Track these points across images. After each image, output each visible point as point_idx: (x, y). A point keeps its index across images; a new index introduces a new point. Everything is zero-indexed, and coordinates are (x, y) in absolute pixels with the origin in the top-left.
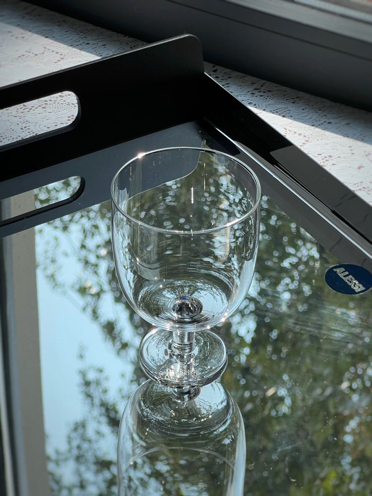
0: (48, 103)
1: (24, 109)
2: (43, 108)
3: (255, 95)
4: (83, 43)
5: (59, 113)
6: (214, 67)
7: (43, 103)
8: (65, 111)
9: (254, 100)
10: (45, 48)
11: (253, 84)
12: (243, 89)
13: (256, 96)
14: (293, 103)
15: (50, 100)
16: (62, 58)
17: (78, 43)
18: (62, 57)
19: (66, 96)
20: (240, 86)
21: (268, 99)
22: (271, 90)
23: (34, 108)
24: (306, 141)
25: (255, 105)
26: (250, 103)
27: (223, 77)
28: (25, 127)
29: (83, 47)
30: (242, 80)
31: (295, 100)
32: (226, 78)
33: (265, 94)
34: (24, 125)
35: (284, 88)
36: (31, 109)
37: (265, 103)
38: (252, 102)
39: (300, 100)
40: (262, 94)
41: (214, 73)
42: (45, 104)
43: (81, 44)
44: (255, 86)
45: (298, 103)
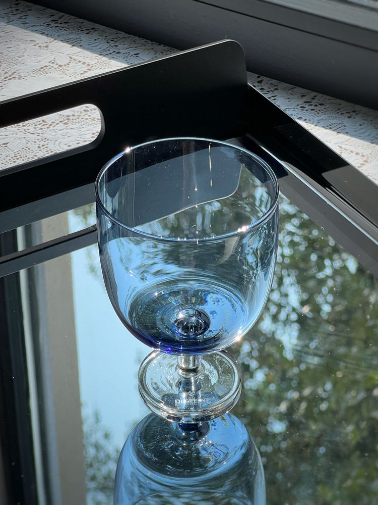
0: (71, 118)
1: (43, 125)
2: (65, 123)
3: (305, 109)
4: (114, 52)
5: (82, 130)
6: (259, 77)
7: (65, 118)
8: (89, 127)
9: (305, 114)
10: (71, 58)
11: (303, 96)
12: (292, 102)
13: (307, 110)
14: (349, 117)
15: (73, 115)
16: (88, 69)
17: (108, 52)
18: (89, 67)
19: (91, 110)
20: (289, 99)
21: (320, 114)
22: (323, 103)
23: (54, 124)
24: (365, 161)
25: (305, 120)
26: (299, 118)
27: (269, 88)
28: (43, 146)
29: (113, 56)
30: (290, 91)
31: (351, 114)
32: (273, 89)
33: (317, 108)
34: (42, 143)
35: (338, 101)
36: (51, 125)
37: (317, 118)
38: (302, 116)
39: (357, 114)
40: (313, 107)
41: (259, 84)
42: (67, 119)
43: (110, 54)
44: (305, 99)
45: (354, 118)
